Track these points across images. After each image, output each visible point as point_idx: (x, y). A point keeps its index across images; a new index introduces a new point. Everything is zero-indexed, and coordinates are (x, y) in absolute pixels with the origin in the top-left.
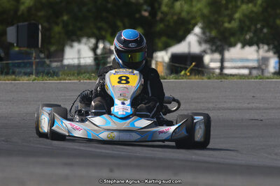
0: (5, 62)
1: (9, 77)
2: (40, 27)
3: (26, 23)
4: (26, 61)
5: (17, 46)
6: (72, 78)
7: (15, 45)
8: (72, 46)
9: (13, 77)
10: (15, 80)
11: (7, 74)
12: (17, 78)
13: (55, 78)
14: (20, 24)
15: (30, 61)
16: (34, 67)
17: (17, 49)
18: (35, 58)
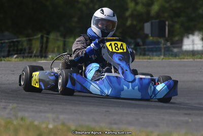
0: (142, 47)
1: (146, 57)
2: (167, 23)
3: (157, 21)
4: (157, 46)
5: (152, 36)
6: (189, 57)
7: (150, 35)
8: (188, 37)
9: (149, 57)
10: (150, 59)
11: (144, 55)
12: (151, 58)
13: (177, 58)
14: (153, 21)
15: (159, 46)
16: (163, 50)
17: (151, 38)
18: (164, 45)
